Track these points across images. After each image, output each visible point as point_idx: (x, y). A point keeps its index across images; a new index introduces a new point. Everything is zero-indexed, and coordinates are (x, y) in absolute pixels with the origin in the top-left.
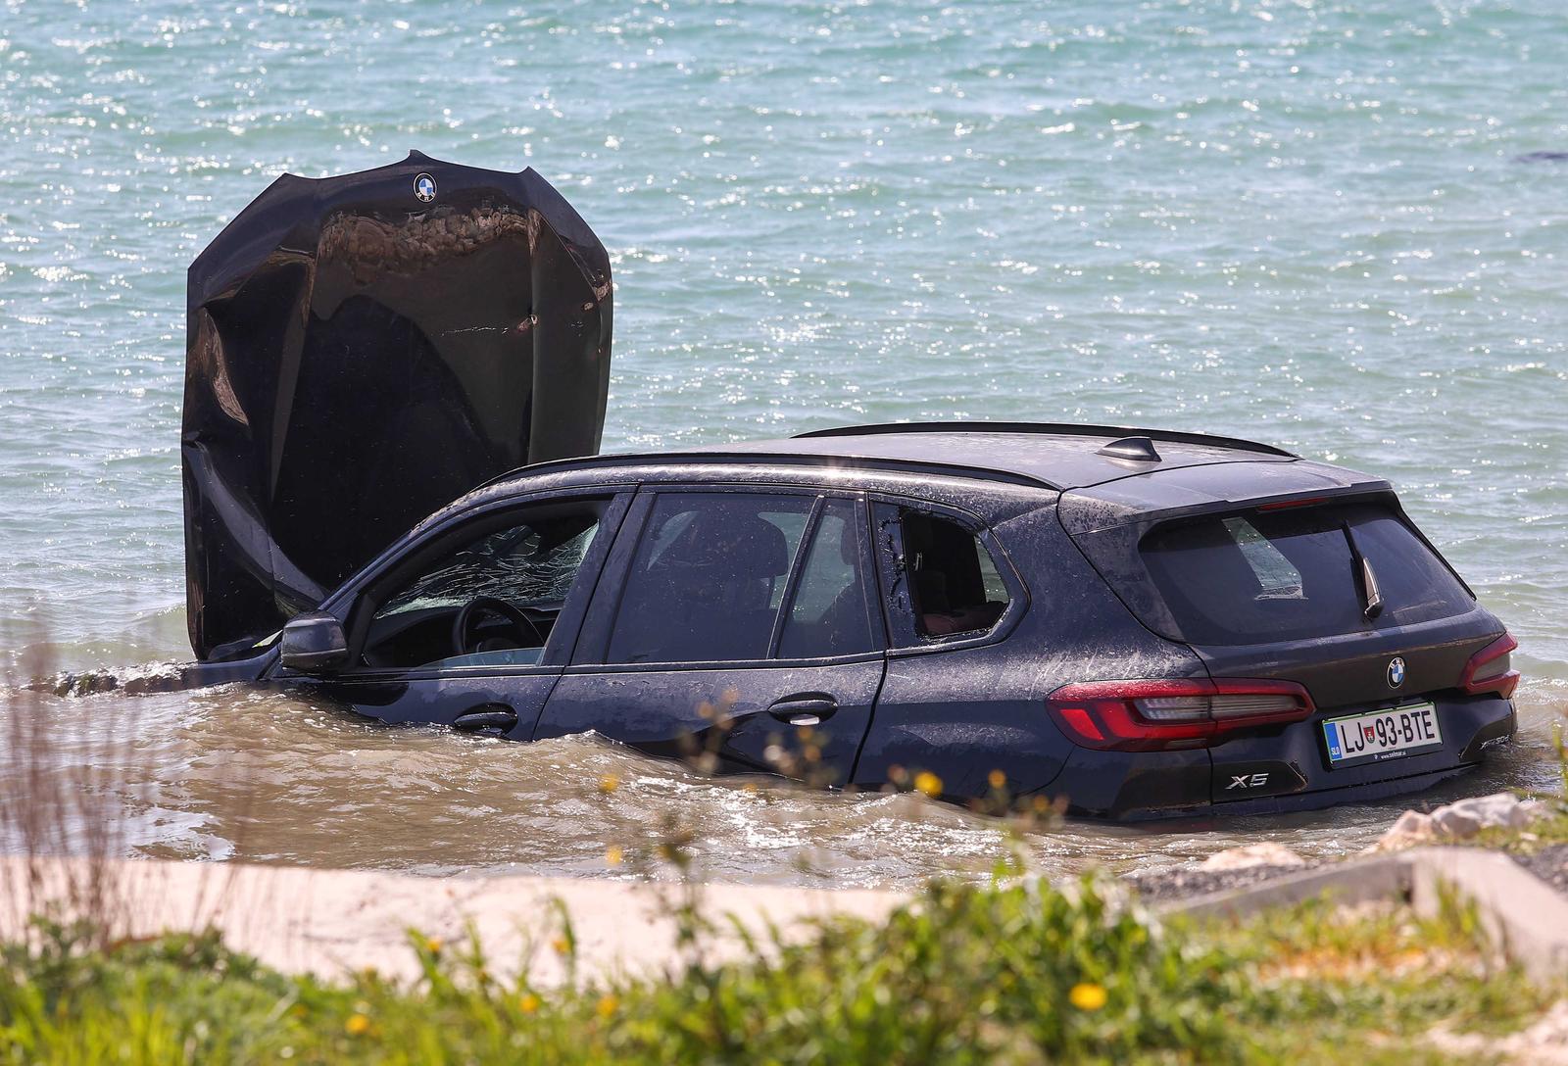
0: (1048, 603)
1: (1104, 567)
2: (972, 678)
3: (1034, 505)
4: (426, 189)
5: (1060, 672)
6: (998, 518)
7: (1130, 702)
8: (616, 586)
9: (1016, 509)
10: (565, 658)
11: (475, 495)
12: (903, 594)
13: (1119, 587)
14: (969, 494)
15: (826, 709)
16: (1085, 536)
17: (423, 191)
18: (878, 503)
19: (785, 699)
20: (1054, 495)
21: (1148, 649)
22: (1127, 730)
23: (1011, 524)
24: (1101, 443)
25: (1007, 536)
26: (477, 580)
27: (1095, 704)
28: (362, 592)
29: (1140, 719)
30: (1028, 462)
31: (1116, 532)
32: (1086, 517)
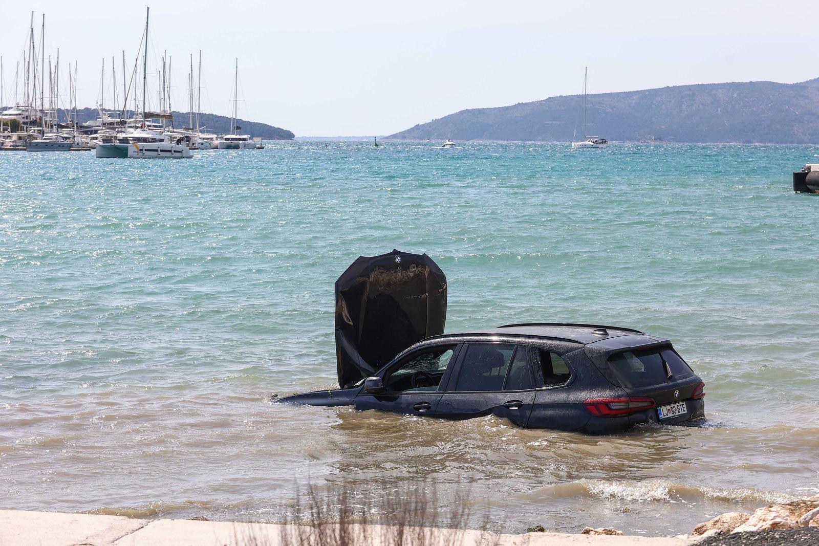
0: (582, 376)
1: (598, 366)
2: (561, 397)
3: (577, 348)
4: (398, 260)
5: (586, 395)
6: (567, 352)
7: (606, 404)
8: (459, 370)
9: (572, 349)
10: (445, 389)
11: (418, 344)
12: (540, 373)
13: (602, 371)
14: (558, 345)
15: (519, 404)
16: (592, 357)
17: (397, 260)
18: (533, 347)
19: (508, 402)
20: (583, 345)
21: (611, 389)
22: (606, 411)
23: (571, 354)
24: (591, 330)
25: (569, 357)
26: (415, 365)
27: (596, 405)
28: (386, 371)
29: (610, 409)
30: (572, 336)
31: (600, 356)
32: (592, 351)
